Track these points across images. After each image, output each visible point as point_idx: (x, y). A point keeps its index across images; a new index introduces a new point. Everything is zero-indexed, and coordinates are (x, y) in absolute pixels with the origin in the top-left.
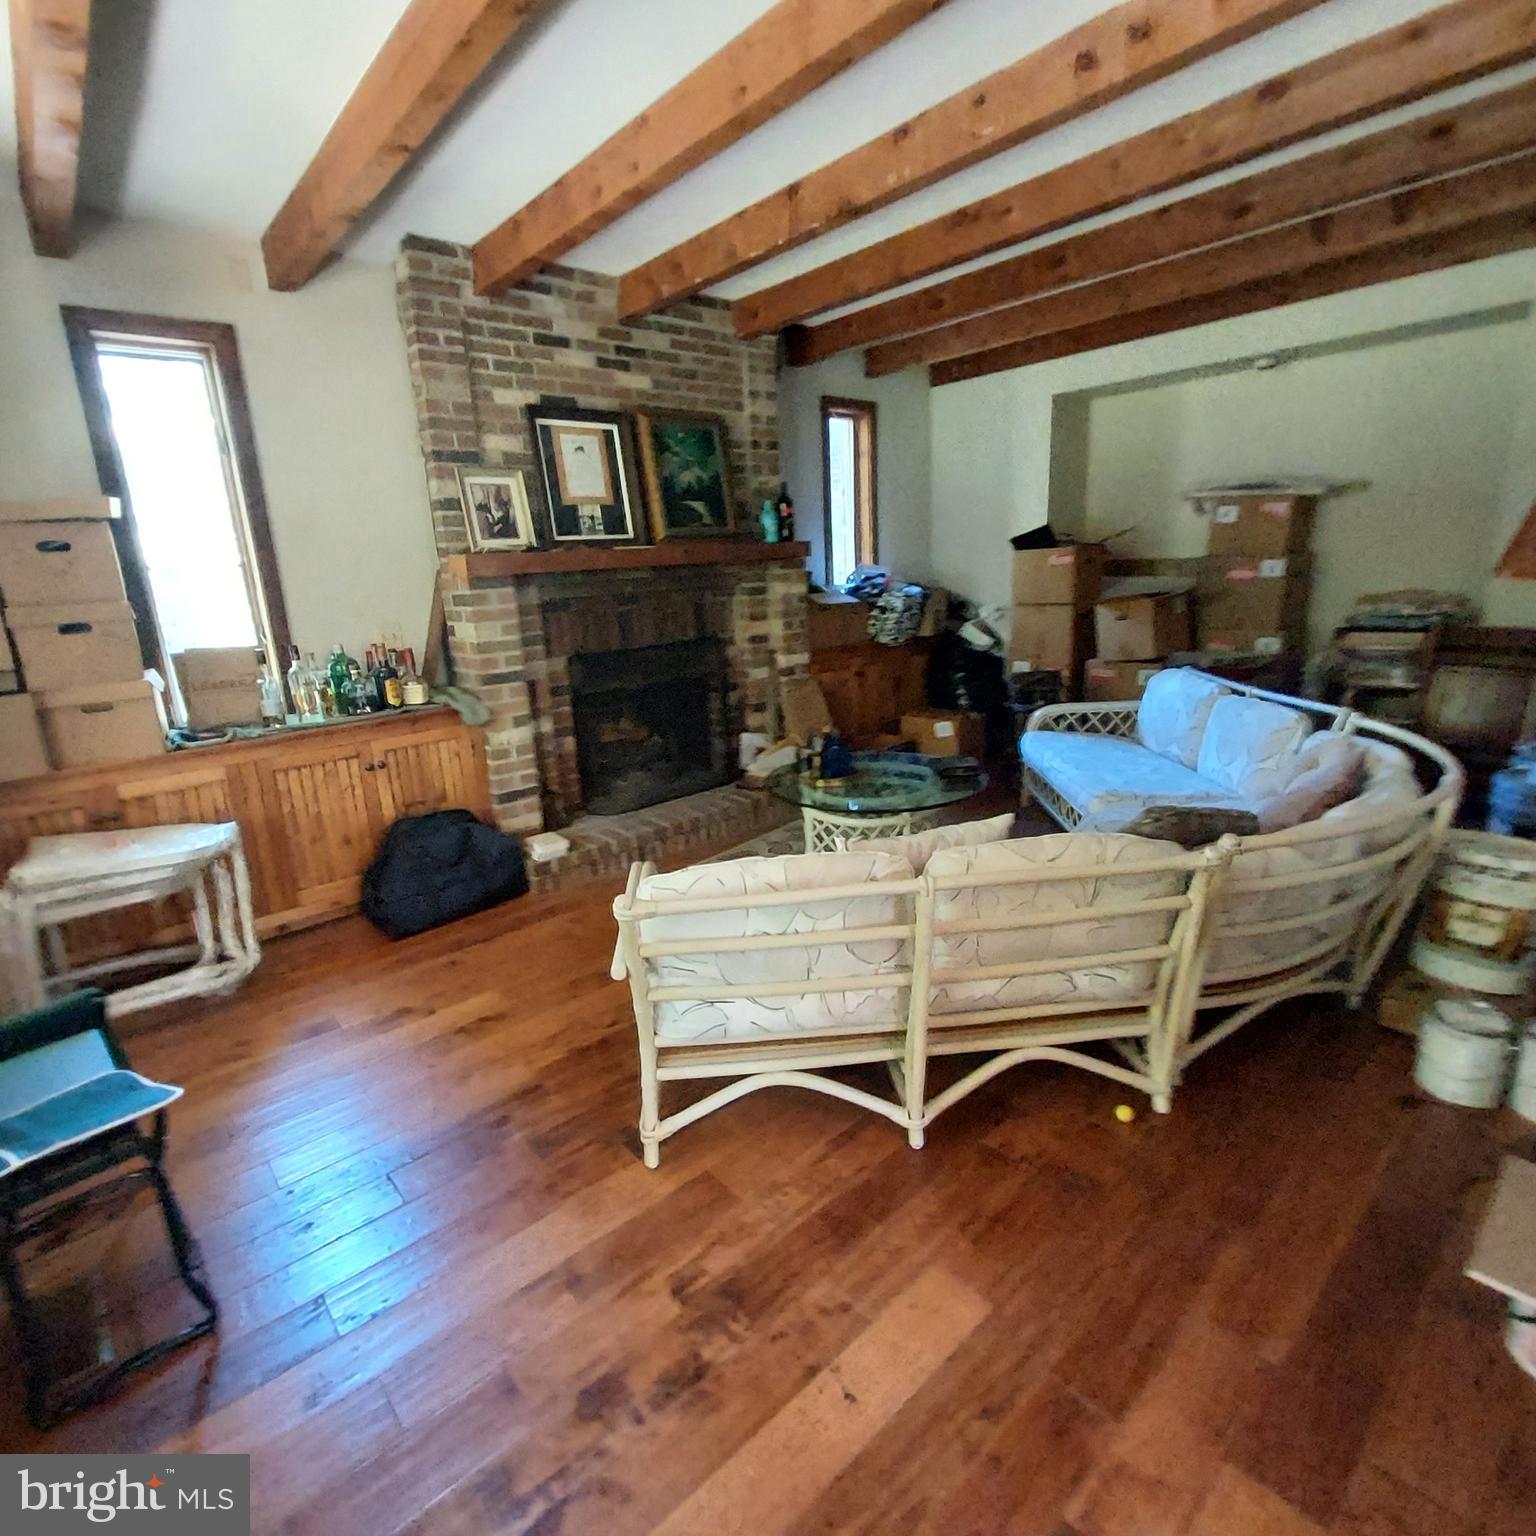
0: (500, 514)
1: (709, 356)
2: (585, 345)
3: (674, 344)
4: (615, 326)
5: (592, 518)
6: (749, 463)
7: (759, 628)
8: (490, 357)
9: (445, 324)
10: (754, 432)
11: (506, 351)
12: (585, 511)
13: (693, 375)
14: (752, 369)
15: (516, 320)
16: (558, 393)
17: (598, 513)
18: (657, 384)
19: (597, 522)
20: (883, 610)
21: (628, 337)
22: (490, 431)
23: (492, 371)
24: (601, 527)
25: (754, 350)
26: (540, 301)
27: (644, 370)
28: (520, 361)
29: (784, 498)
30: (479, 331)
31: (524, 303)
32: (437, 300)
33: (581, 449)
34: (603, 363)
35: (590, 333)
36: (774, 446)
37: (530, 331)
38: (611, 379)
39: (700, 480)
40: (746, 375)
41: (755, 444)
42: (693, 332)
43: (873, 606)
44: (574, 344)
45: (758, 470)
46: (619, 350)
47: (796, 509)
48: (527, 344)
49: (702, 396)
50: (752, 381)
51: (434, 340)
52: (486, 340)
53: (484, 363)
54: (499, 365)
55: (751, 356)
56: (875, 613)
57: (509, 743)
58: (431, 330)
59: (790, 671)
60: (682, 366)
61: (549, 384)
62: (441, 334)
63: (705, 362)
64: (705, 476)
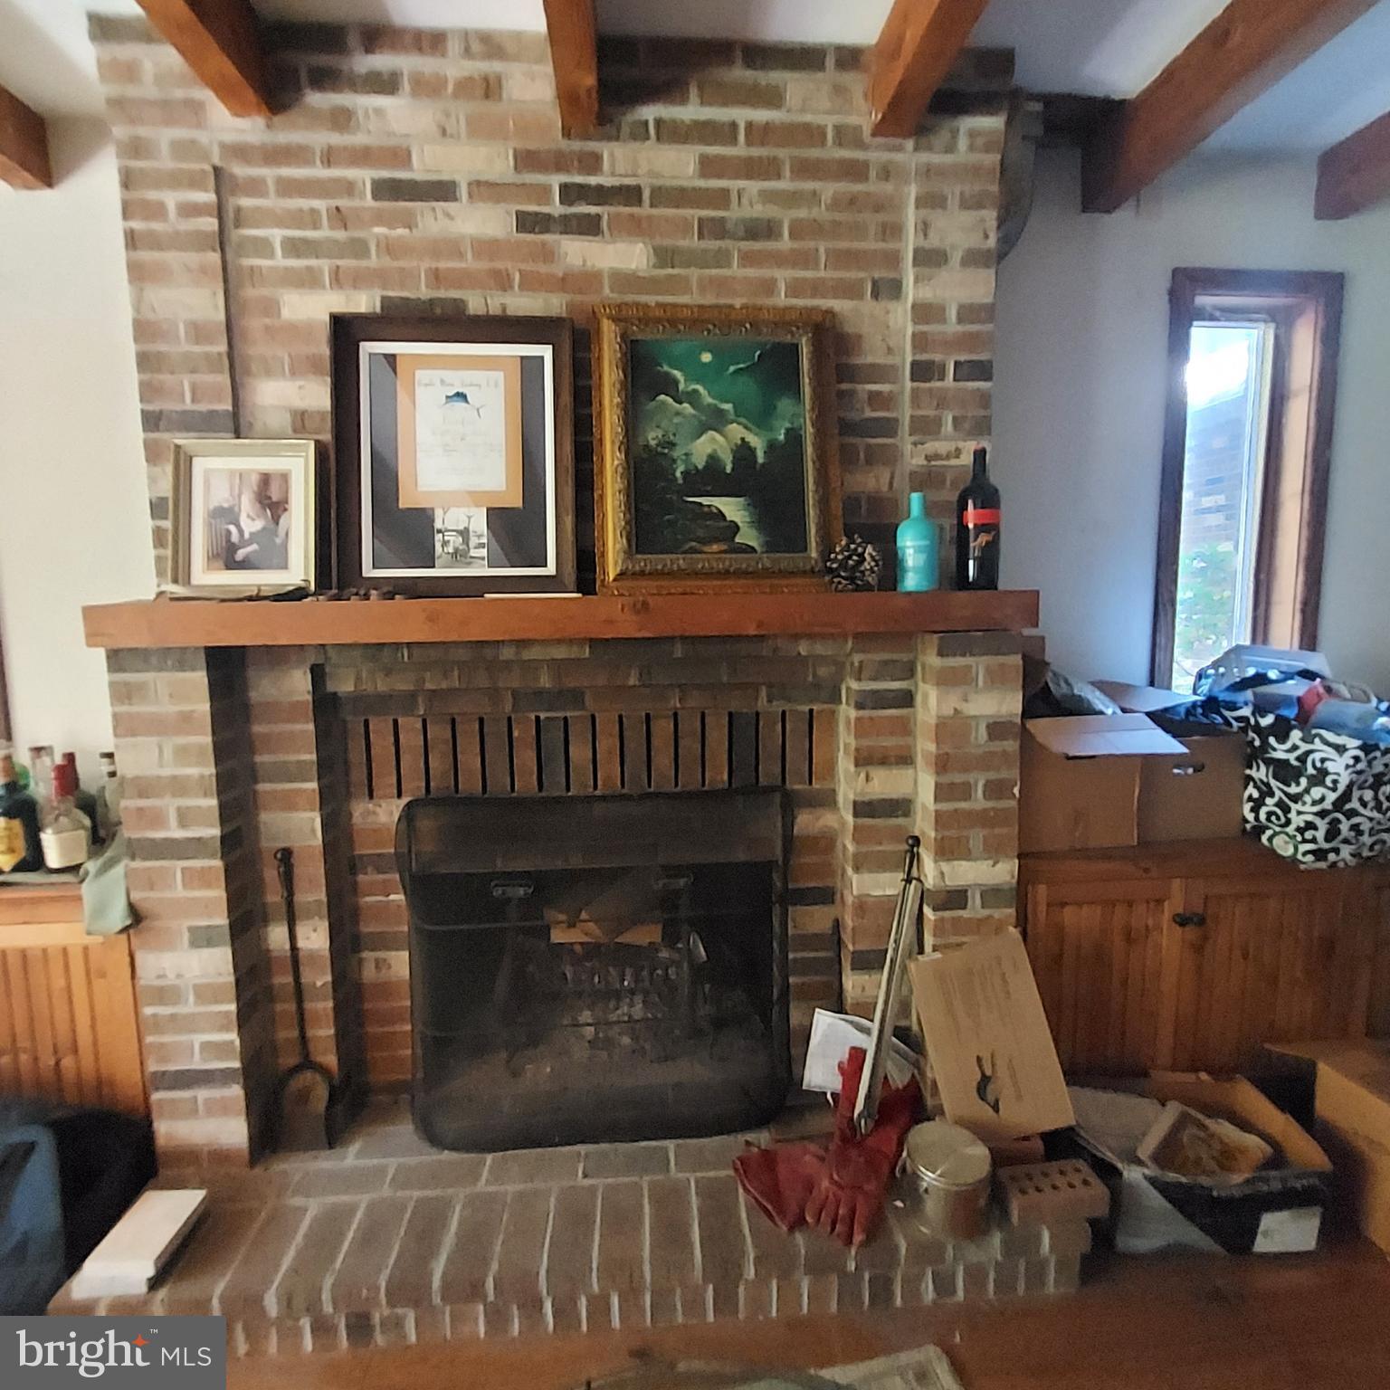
0: (258, 525)
1: (809, 185)
2: (485, 190)
3: (708, 166)
4: (556, 141)
5: (464, 533)
6: (905, 413)
7: (884, 784)
8: (277, 235)
9: (175, 180)
10: (920, 341)
11: (313, 219)
12: (449, 519)
13: (765, 230)
14: (931, 201)
15: (330, 157)
16: (423, 292)
17: (479, 524)
18: (664, 257)
19: (473, 541)
20: (1286, 772)
21: (592, 163)
22: (269, 373)
23: (280, 261)
24: (484, 552)
25: (936, 159)
26: (379, 112)
27: (636, 228)
28: (340, 235)
29: (980, 488)
30: (255, 187)
31: (342, 119)
32: (164, 136)
33: (461, 396)
34: (527, 223)
35: (495, 162)
36: (981, 370)
37: (364, 176)
38: (548, 255)
39: (743, 452)
40: (911, 216)
41: (922, 371)
42: (758, 133)
43: (1257, 755)
44: (463, 191)
45: (927, 428)
46: (570, 193)
47: (1008, 514)
48: (356, 203)
49: (782, 276)
50: (924, 227)
51: (158, 211)
52: (270, 202)
53: (264, 248)
54: (293, 248)
55: (928, 172)
56: (1260, 773)
57: (179, 976)
58: (153, 195)
59: (954, 898)
60: (734, 213)
61: (405, 277)
62: (171, 199)
63: (792, 199)
64: (757, 442)
